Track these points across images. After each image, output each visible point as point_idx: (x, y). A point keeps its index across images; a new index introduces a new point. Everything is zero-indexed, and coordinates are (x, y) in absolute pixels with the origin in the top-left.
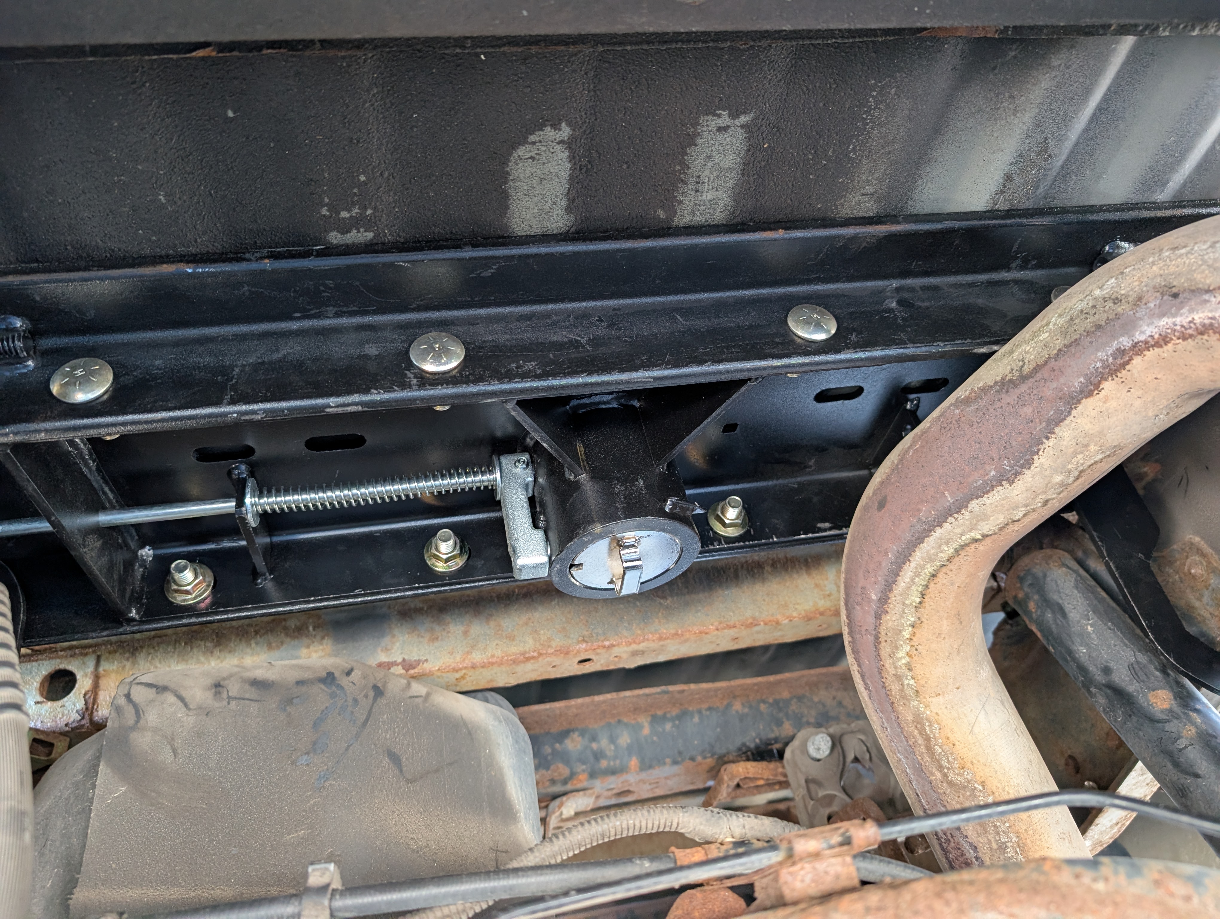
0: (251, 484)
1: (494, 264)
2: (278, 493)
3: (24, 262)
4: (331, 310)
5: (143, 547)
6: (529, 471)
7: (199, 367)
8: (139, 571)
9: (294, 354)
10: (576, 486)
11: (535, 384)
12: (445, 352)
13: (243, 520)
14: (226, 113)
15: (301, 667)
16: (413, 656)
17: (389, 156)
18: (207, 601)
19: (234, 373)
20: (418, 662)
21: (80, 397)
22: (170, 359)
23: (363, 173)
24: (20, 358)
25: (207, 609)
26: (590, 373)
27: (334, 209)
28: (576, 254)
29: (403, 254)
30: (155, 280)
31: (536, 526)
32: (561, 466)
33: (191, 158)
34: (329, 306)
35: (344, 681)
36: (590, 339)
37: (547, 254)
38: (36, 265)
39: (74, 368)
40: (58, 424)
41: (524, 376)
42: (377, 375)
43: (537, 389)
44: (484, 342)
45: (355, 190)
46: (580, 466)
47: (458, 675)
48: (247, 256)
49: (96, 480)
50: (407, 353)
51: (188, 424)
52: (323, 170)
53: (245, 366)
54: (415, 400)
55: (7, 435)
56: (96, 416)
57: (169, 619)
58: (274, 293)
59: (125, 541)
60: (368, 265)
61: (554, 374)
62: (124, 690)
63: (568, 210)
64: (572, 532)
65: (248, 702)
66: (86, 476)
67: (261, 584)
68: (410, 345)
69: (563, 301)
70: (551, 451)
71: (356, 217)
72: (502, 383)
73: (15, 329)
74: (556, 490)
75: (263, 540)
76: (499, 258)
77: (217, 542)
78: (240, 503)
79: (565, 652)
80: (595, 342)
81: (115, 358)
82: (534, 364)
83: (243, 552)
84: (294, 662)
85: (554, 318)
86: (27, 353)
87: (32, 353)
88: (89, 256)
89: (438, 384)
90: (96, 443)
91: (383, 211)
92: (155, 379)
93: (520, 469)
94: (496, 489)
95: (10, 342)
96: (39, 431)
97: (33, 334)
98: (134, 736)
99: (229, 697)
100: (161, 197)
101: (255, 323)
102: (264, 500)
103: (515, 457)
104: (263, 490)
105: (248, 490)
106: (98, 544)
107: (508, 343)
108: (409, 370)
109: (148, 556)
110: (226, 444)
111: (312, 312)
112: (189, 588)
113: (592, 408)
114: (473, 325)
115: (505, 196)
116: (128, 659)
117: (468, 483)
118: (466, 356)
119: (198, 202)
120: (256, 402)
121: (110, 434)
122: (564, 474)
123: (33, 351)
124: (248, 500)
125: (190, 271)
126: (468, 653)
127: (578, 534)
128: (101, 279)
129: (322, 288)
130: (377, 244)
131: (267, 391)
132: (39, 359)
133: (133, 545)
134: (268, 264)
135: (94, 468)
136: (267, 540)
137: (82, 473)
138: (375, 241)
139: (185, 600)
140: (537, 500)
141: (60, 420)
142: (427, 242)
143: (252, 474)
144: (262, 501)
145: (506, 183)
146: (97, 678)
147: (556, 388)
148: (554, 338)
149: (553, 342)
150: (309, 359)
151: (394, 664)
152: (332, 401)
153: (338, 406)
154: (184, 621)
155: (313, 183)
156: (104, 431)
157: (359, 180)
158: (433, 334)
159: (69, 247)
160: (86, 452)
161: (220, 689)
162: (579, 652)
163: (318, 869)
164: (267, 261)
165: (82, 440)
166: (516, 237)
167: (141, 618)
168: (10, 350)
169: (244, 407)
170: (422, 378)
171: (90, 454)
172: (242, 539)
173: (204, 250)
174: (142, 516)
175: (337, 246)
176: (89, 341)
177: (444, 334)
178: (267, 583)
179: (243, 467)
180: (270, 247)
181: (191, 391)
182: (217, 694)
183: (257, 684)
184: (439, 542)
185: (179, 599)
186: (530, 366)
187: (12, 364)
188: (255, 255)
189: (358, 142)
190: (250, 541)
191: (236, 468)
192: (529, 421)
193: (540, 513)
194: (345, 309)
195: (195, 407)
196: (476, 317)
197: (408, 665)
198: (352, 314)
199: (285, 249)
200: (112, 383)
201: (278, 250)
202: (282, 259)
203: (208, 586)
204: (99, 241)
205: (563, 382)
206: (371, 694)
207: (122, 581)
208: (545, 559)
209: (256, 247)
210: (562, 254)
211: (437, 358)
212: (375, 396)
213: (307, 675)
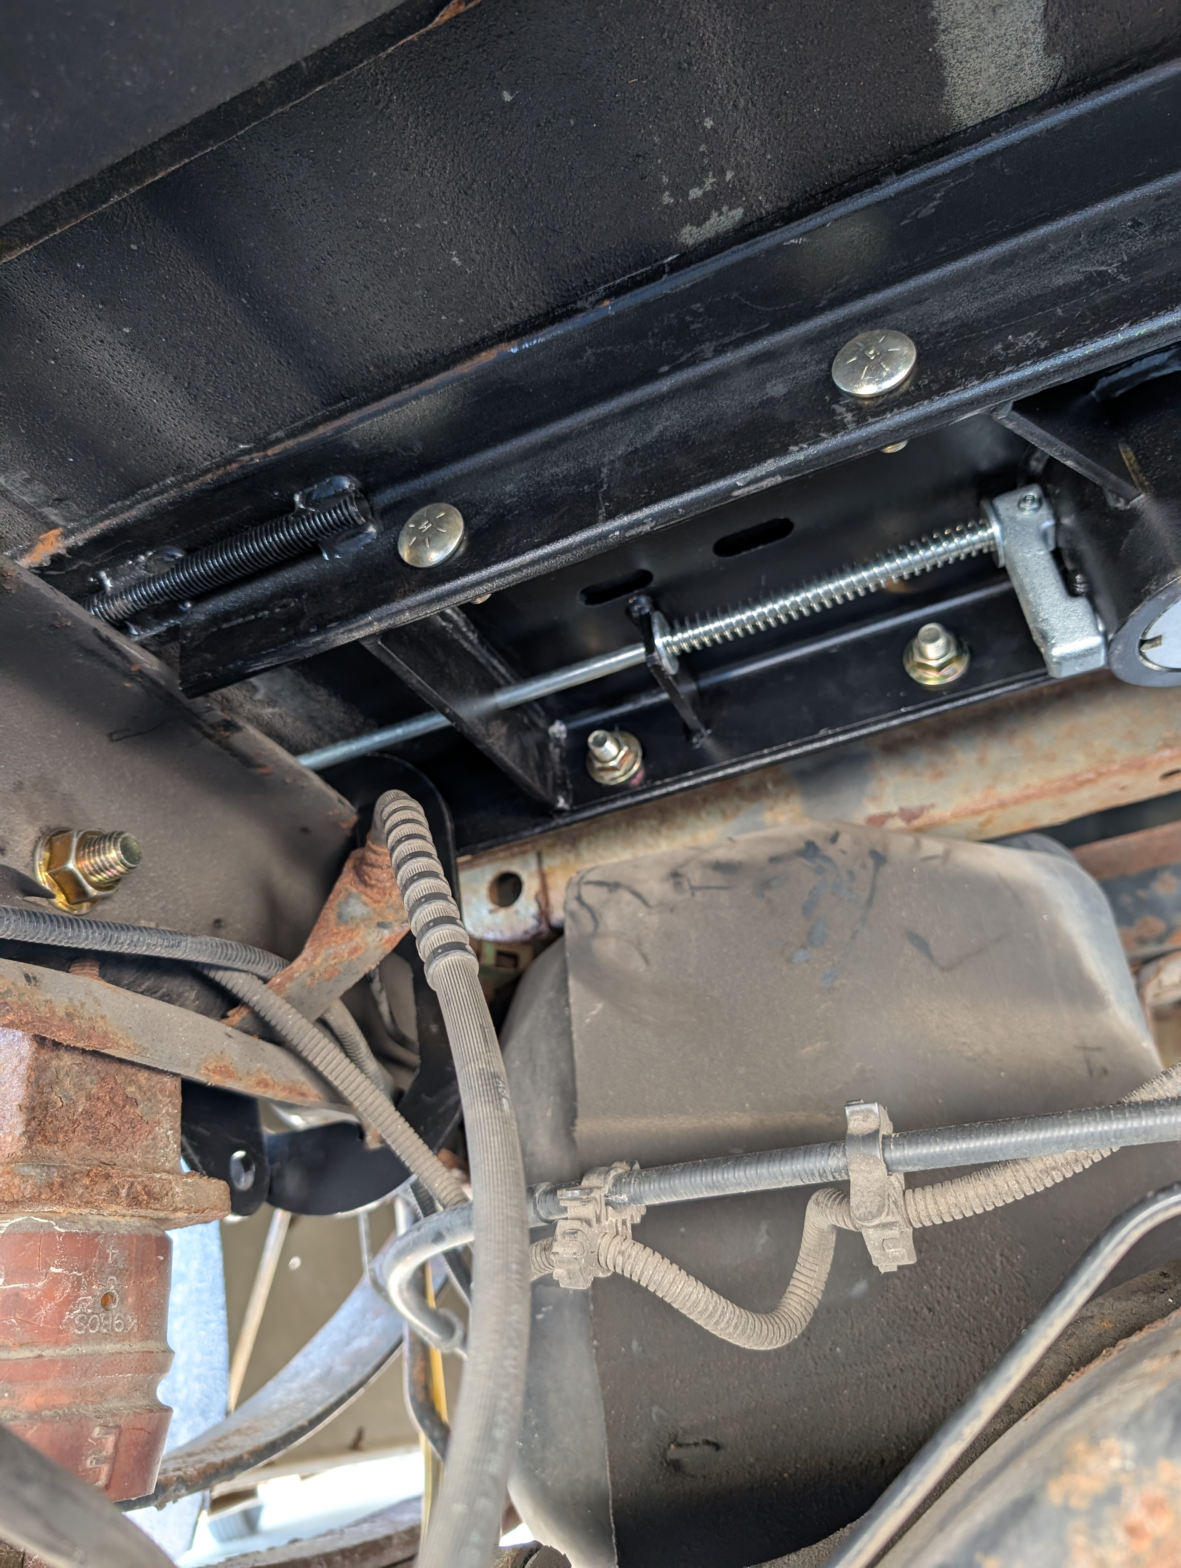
0: (657, 620)
1: (937, 191)
2: (694, 625)
3: (330, 404)
4: (708, 348)
5: (551, 723)
6: (1045, 511)
7: (558, 480)
8: (555, 753)
9: (673, 426)
10: (1132, 517)
11: (1041, 367)
12: (886, 357)
13: (658, 668)
14: (501, 99)
15: (770, 840)
16: (914, 801)
17: (740, 70)
18: (640, 775)
19: (602, 475)
20: (922, 810)
21: (435, 557)
22: (521, 480)
23: (707, 115)
24: (359, 526)
25: (641, 785)
26: (1135, 321)
27: (680, 191)
28: (1075, 122)
29: (793, 225)
30: (477, 378)
31: (1072, 592)
32: (1098, 491)
33: (475, 186)
34: (703, 342)
35: (831, 851)
36: (1123, 263)
37: (1025, 140)
38: (343, 403)
39: (418, 523)
40: (420, 597)
41: (1019, 360)
42: (792, 423)
43: (1045, 374)
44: (943, 324)
45: (703, 148)
46: (1132, 483)
47: (981, 819)
48: (580, 304)
49: (482, 655)
50: (829, 377)
51: (563, 560)
52: (650, 133)
53: (613, 462)
54: (856, 445)
55: (370, 624)
56: (457, 576)
57: (602, 804)
58: (627, 347)
59: (532, 722)
60: (747, 261)
61: (1072, 342)
62: (574, 893)
63: (1049, 48)
64: (1137, 590)
65: (715, 891)
66: (469, 652)
67: (697, 743)
68: (830, 366)
69: (1061, 214)
70: (1080, 470)
71: (712, 191)
72: (985, 381)
73: (345, 492)
74: (1095, 531)
75: (688, 688)
76: (945, 176)
77: (634, 701)
78: (651, 647)
79: (1139, 766)
80: (1133, 266)
81: (460, 497)
82: (1032, 334)
83: (666, 706)
84: (761, 834)
85: (1053, 247)
86: (365, 518)
87: (370, 517)
88: (396, 372)
89: (884, 412)
90: (467, 608)
91: (749, 165)
92: (510, 511)
93: (1028, 512)
94: (996, 552)
95: (344, 510)
96: (401, 612)
97: (366, 492)
98: (597, 944)
99: (693, 888)
100: (455, 259)
101: (612, 398)
102: (679, 636)
103: (1016, 496)
104: (674, 623)
105: (656, 629)
106: (504, 730)
107: (982, 314)
108: (837, 402)
109: (560, 732)
110: (618, 574)
111: (683, 359)
112: (613, 764)
113: (1137, 382)
114: (919, 302)
115: (937, 63)
116: (569, 851)
117: (951, 551)
118: (919, 356)
119: (501, 249)
120: (639, 508)
121: (479, 596)
122: (1105, 503)
123: (373, 514)
124: (659, 641)
125: (514, 350)
126: (991, 787)
127: (1148, 592)
128: (416, 397)
129: (688, 318)
130: (752, 223)
131: (650, 489)
132: (380, 522)
133: (541, 723)
134: (609, 307)
135: (476, 641)
136: (693, 687)
137: (464, 650)
138: (748, 220)
139: (613, 779)
140: (1065, 554)
141: (420, 592)
142: (824, 192)
143: (656, 606)
144: (676, 639)
145: (934, 40)
146: (543, 877)
147: (1079, 363)
148: (1059, 281)
149: (1059, 288)
150: (694, 427)
151: (890, 816)
152: (739, 479)
153: (748, 484)
154: (619, 803)
155: (641, 160)
156: (470, 594)
157: (704, 128)
158: (862, 336)
159: (372, 369)
160: (461, 623)
161: (680, 879)
162: (1161, 762)
163: (858, 1112)
164: (607, 303)
165: (453, 609)
166: (965, 131)
167: (571, 806)
168: (346, 519)
169: (625, 519)
170: (859, 408)
171: (467, 625)
172: (662, 692)
173: (525, 316)
174: (541, 688)
175: (696, 248)
176: (425, 484)
177: (878, 331)
178: (704, 741)
179: (643, 600)
180: (606, 283)
181: (556, 515)
182: (678, 885)
183: (720, 867)
184: (923, 644)
185: (607, 779)
186: (1026, 340)
187: (353, 536)
188: (590, 299)
189: (690, 64)
190: (672, 690)
191: (635, 603)
192: (1038, 430)
193: (1075, 572)
194: (726, 340)
195: (565, 536)
196: (920, 290)
197: (909, 815)
198: (738, 344)
199: (626, 278)
200: (465, 530)
201: (618, 281)
202: (625, 293)
203: (636, 756)
204: (401, 348)
205: (1090, 348)
206: (870, 862)
207: (541, 768)
208: (1097, 640)
209: (588, 288)
210: (1050, 131)
211: (876, 372)
212: (798, 455)
213: (780, 849)
